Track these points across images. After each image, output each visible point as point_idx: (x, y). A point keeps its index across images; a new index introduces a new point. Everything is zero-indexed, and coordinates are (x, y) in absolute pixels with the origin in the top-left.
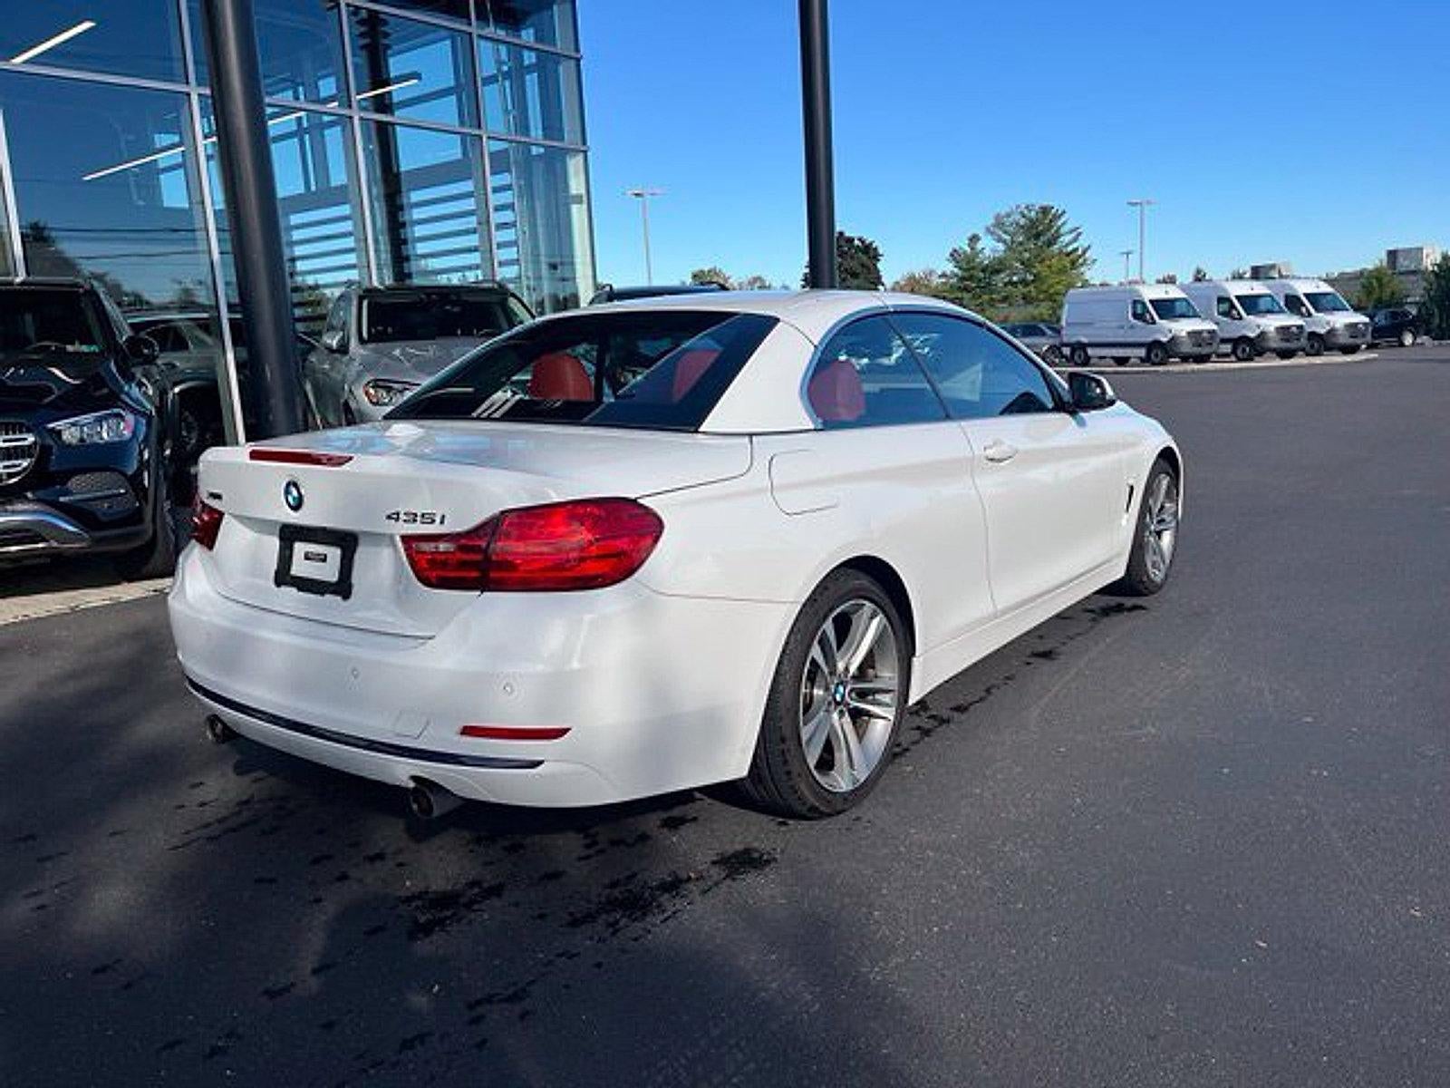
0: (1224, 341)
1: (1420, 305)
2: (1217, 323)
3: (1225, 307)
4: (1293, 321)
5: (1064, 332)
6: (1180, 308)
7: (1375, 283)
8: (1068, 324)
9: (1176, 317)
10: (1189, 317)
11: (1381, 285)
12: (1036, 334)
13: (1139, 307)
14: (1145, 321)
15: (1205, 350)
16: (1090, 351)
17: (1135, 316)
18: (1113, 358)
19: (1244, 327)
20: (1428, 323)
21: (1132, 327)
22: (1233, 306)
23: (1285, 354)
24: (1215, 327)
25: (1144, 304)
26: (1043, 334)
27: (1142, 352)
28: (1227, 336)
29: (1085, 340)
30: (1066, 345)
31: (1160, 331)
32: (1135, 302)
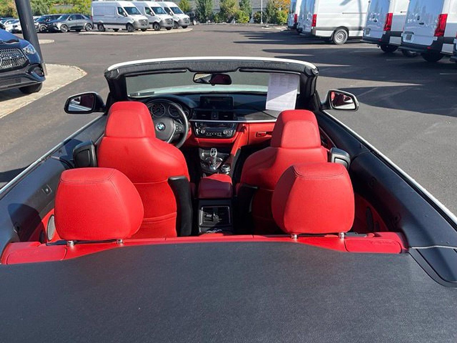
0: (150, 23)
1: (196, 11)
2: (147, 17)
3: (148, 10)
4: (169, 17)
5: (93, 18)
6: (133, 10)
7: (183, 4)
8: (94, 15)
9: (133, 14)
10: (137, 14)
11: (185, 4)
12: (80, 19)
13: (120, 9)
14: (123, 15)
15: (145, 27)
16: (105, 26)
17: (119, 13)
18: (114, 29)
19: (156, 19)
20: (198, 17)
21: (119, 17)
22: (151, 11)
23: (168, 29)
24: (147, 18)
25: (122, 8)
26: (83, 18)
27: (124, 27)
28: (151, 22)
29: (102, 22)
30: (95, 23)
31: (129, 19)
32: (118, 8)
